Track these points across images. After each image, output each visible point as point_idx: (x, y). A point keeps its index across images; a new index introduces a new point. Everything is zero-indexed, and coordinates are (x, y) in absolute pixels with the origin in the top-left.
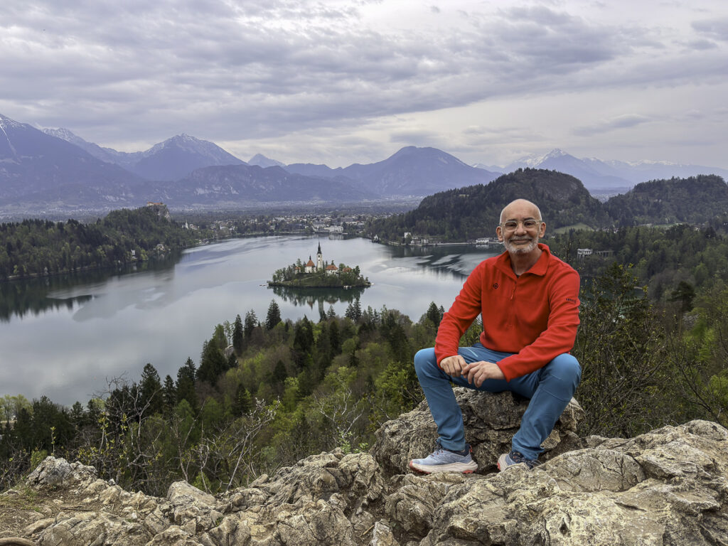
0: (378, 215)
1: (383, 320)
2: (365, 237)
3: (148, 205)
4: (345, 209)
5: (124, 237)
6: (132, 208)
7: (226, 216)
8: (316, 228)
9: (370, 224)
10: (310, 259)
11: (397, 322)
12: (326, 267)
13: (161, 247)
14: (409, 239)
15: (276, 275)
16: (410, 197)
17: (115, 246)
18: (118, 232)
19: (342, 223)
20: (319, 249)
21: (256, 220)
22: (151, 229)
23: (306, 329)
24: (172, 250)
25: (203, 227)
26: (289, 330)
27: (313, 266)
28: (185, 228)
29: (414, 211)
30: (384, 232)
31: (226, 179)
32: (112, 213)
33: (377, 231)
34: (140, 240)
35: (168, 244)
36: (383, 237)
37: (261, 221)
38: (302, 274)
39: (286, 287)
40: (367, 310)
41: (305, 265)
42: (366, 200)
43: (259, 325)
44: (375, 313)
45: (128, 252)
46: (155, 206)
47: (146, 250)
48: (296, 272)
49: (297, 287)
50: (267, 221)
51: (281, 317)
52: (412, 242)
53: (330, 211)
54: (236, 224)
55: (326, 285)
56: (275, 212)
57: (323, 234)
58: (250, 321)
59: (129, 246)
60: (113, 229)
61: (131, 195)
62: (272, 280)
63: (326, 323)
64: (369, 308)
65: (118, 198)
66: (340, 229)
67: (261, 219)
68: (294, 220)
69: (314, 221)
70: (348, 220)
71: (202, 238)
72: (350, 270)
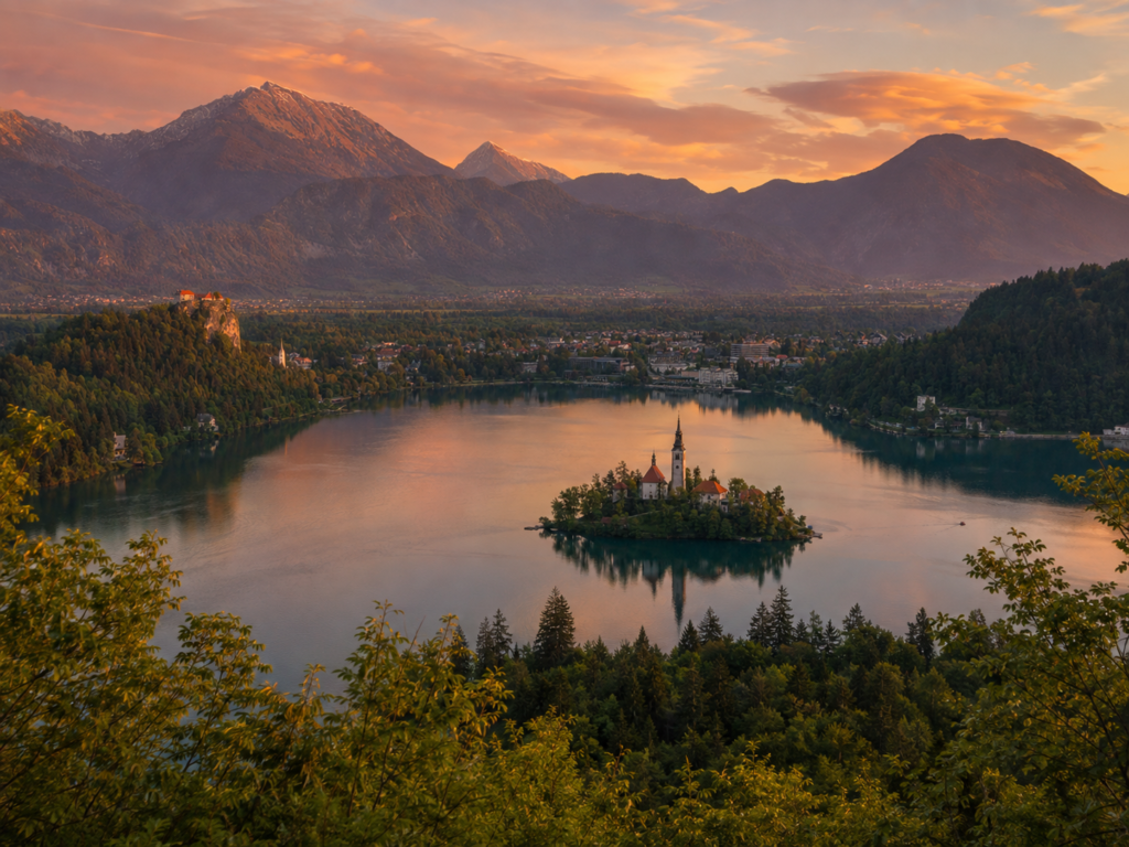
0: (842, 338)
4: (743, 315)
8: (658, 373)
9: (818, 367)
10: (654, 461)
12: (695, 485)
14: (932, 415)
15: (562, 501)
16: (938, 282)
19: (733, 360)
20: (679, 435)
27: (661, 483)
33: (838, 389)
36: (856, 404)
38: (633, 503)
39: (587, 534)
40: (807, 622)
41: (639, 479)
42: (804, 291)
44: (830, 629)
48: (616, 496)
49: (616, 536)
52: (939, 423)
55: (693, 534)
62: (550, 514)
66: (726, 376)
69: (650, 351)
72: (756, 496)
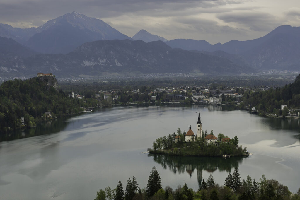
0: (255, 88)
1: (262, 190)
2: (242, 109)
3: (38, 76)
4: (224, 82)
5: (15, 105)
6: (23, 78)
7: (110, 87)
8: (196, 99)
9: (248, 97)
10: (190, 128)
11: (276, 192)
12: (205, 136)
13: (49, 115)
14: (286, 112)
15: (157, 143)
16: (286, 72)
17: (6, 113)
18: (9, 100)
19: (220, 95)
20: (199, 118)
21: (138, 91)
22: (40, 98)
23: (186, 197)
24: (59, 117)
25: (88, 96)
26: (169, 198)
27: (193, 136)
28: (71, 97)
29: (291, 85)
30: (261, 104)
31: (112, 52)
32: (5, 82)
33: (255, 103)
34: (29, 108)
35: (55, 112)
36: (261, 108)
37: (144, 91)
38: (182, 143)
39: (166, 155)
40: (246, 180)
41: (185, 135)
42: (243, 74)
43: (140, 191)
44: (255, 183)
45: (18, 119)
46: (45, 77)
47: (35, 117)
48: (176, 141)
49: (176, 155)
50: (149, 91)
51: (161, 184)
52: (289, 114)
53: (209, 83)
54: (119, 94)
55: (205, 154)
56: (155, 84)
57: (203, 105)
58: (131, 187)
59: (19, 114)
60: (6, 97)
61: (23, 67)
62: (152, 148)
63: (206, 191)
64: (249, 178)
65: (11, 70)
66: (219, 100)
67: (142, 90)
68: (174, 91)
69: (193, 92)
70: (228, 92)
71: (86, 107)
72: (228, 140)
